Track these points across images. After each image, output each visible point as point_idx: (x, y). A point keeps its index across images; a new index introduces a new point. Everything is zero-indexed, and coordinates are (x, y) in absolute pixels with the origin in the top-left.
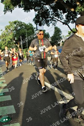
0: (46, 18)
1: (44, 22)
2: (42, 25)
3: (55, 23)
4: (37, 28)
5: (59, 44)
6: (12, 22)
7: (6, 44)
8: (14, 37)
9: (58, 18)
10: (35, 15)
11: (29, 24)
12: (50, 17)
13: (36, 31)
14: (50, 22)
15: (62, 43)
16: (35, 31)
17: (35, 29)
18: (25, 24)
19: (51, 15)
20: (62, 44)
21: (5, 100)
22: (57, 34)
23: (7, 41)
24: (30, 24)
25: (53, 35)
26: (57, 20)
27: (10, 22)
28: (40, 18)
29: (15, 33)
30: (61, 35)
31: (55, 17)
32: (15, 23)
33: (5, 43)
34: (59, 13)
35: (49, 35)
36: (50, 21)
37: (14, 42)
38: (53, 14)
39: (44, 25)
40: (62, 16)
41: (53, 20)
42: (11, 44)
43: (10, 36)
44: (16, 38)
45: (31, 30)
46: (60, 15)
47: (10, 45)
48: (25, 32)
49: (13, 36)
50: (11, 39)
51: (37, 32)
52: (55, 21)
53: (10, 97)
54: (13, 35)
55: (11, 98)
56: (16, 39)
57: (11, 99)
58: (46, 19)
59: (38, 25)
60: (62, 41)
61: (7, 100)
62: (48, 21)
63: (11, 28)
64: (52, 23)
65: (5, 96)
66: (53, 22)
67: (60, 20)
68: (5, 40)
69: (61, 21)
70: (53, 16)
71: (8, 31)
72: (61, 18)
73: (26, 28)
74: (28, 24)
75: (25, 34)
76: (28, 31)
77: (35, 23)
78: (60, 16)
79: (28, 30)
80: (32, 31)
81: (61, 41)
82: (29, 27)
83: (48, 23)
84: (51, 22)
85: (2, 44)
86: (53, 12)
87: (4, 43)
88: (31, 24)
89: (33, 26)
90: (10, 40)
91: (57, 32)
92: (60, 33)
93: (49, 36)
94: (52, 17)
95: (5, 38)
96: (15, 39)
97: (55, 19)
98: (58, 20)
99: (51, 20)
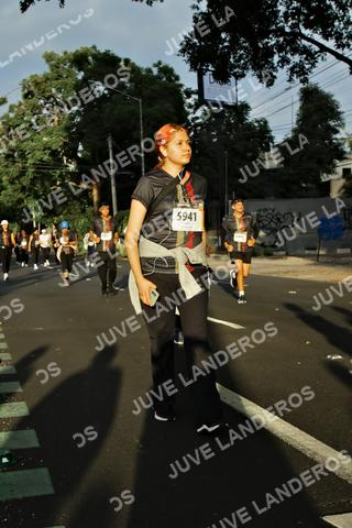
0: (253, 38)
1: (241, 57)
2: (232, 79)
3: (307, 66)
4: (200, 91)
5: (328, 183)
6: (61, 55)
7: (25, 181)
8: (72, 139)
9: (326, 37)
10: (196, 20)
11: (155, 71)
12: (280, 32)
13: (197, 106)
14: (276, 59)
15: (343, 181)
16: (190, 106)
17: (189, 97)
18: (135, 70)
19: (286, 15)
20: (344, 187)
21: (20, 496)
22: (315, 126)
23: (30, 161)
24: (161, 70)
25: (290, 136)
26: (317, 49)
27: (49, 58)
28: (223, 35)
29: (78, 119)
30: (337, 132)
31: (307, 32)
32: (79, 60)
33: (23, 173)
34: (330, 7)
35: (269, 131)
36: (279, 52)
37: (72, 167)
38: (298, 11)
39: (243, 76)
40: (348, 23)
41: (295, 51)
42: (54, 183)
43: (50, 134)
44: (80, 148)
45: (168, 106)
46: (336, 17)
47: (47, 183)
48: (134, 114)
49: (65, 134)
50: (54, 153)
51: (199, 113)
52: (306, 51)
53: (47, 480)
54: (67, 129)
55: (55, 484)
56: (79, 155)
57: (50, 490)
58: (254, 45)
59: (208, 78)
60: (340, 166)
61: (27, 495)
62: (269, 53)
63: (54, 90)
64: (287, 67)
65: (20, 472)
66: (296, 59)
67: (334, 49)
68: (23, 155)
69: (339, 51)
70: (295, 26)
71: (36, 110)
72: (339, 37)
73: (139, 94)
74: (149, 71)
75: (136, 128)
76: (150, 110)
77: (194, 67)
78: (336, 23)
79: (149, 101)
80: (172, 110)
81: (335, 166)
82: (156, 87)
83: (268, 62)
84: (284, 61)
85: (4, 178)
86: (295, 4)
87: (14, 170)
88: (172, 70)
89: (181, 82)
90: (46, 158)
91: (315, 117)
92: (332, 123)
93: (271, 139)
94: (287, 30)
95: (23, 146)
96: (75, 150)
97: (304, 42)
98: (323, 49)
99: (280, 48)
